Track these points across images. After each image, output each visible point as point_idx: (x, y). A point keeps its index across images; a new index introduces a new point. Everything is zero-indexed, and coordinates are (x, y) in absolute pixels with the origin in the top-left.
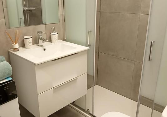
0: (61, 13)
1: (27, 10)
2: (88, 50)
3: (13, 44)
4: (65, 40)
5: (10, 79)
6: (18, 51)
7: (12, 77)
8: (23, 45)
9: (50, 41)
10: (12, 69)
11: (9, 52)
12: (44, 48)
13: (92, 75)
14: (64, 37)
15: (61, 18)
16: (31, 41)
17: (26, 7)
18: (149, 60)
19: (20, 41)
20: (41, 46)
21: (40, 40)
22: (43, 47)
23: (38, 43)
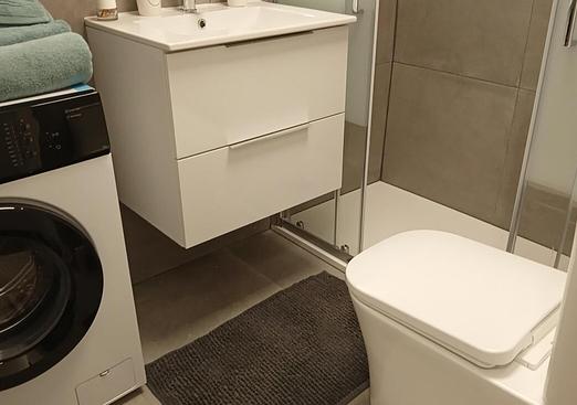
4: (274, 1)
7: (91, 83)
8: (132, 8)
11: (85, 23)
12: (200, 18)
13: (363, 124)
18: (566, 45)
22: (197, 14)
23: (182, 4)
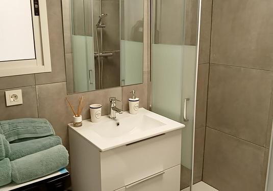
0: (146, 69)
1: (100, 56)
2: (182, 129)
3: (74, 116)
4: (150, 110)
5: (65, 171)
6: (81, 125)
7: (67, 168)
8: (88, 117)
9: (128, 110)
10: (69, 157)
11: (68, 127)
12: (117, 122)
14: (148, 104)
15: (146, 76)
16: (100, 112)
17: (100, 51)
19: (84, 111)
20: (114, 118)
21: (112, 110)
22: (116, 120)
23: (110, 114)
